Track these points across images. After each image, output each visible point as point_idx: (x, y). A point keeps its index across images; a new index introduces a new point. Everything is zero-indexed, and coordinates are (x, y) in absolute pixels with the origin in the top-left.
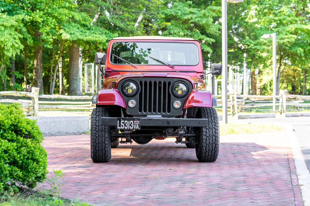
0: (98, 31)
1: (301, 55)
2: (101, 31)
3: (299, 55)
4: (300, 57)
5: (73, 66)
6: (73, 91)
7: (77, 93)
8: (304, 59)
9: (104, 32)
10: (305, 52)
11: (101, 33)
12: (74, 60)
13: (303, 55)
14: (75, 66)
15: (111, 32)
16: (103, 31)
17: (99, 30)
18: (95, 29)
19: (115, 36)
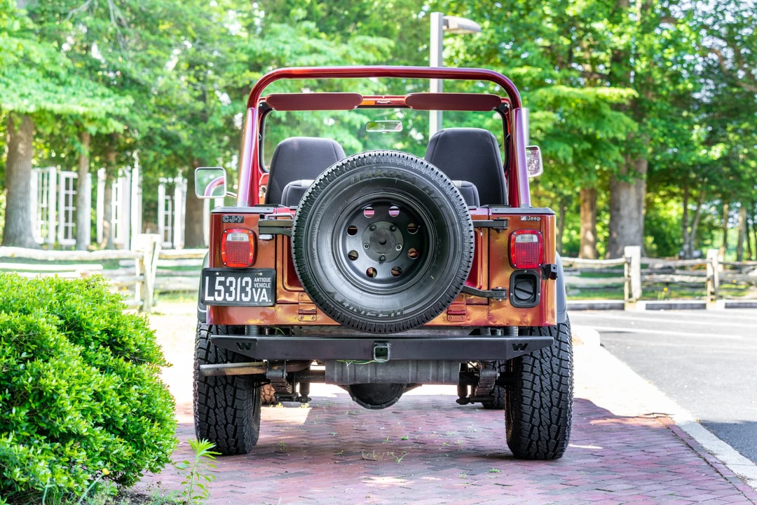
0: (86, 90)
1: (565, 160)
2: (92, 91)
3: (563, 162)
4: (565, 166)
5: (15, 173)
6: (15, 236)
7: (25, 242)
8: (572, 170)
9: (100, 93)
10: (575, 154)
11: (91, 94)
12: (20, 158)
13: (570, 160)
14: (20, 174)
15: (115, 93)
16: (96, 88)
17: (87, 87)
18: (77, 84)
19: (127, 103)
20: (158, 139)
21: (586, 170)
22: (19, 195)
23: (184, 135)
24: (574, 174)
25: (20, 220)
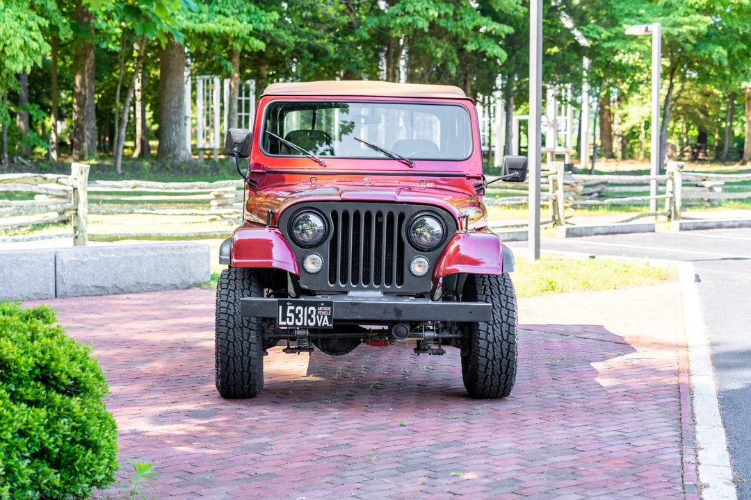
0: (231, 6)
1: (720, 63)
2: (238, 8)
3: (718, 64)
4: (720, 67)
5: (168, 89)
6: (170, 151)
7: (179, 155)
8: (728, 72)
9: (245, 10)
10: (730, 56)
11: (237, 11)
12: (172, 74)
13: (726, 63)
14: (174, 90)
15: (261, 9)
16: (242, 5)
17: (232, 4)
19: (273, 18)
20: (306, 52)
21: (743, 72)
22: (173, 110)
23: (331, 48)
24: (730, 76)
25: (174, 134)
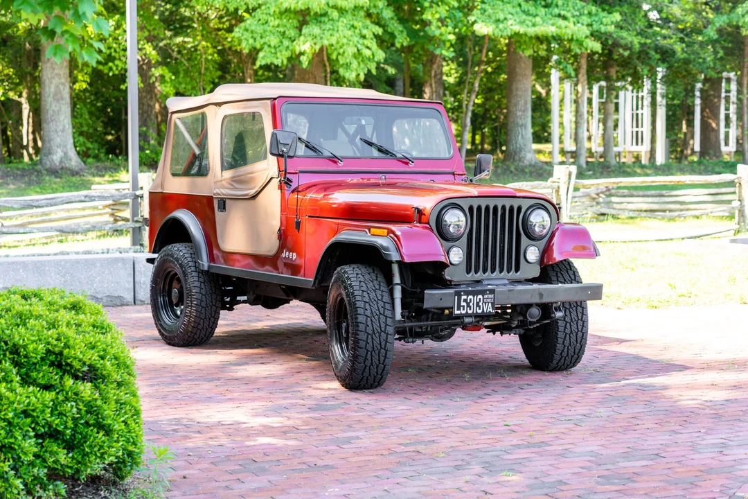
0: (571, 9)
2: (578, 10)
5: (514, 93)
6: (516, 154)
7: (525, 158)
9: (586, 12)
11: (578, 13)
12: (518, 78)
14: (520, 93)
15: (604, 10)
16: (583, 7)
17: (573, 7)
18: (563, 4)
19: (614, 20)
20: (652, 53)
22: (519, 113)
23: (678, 48)
25: (520, 136)
